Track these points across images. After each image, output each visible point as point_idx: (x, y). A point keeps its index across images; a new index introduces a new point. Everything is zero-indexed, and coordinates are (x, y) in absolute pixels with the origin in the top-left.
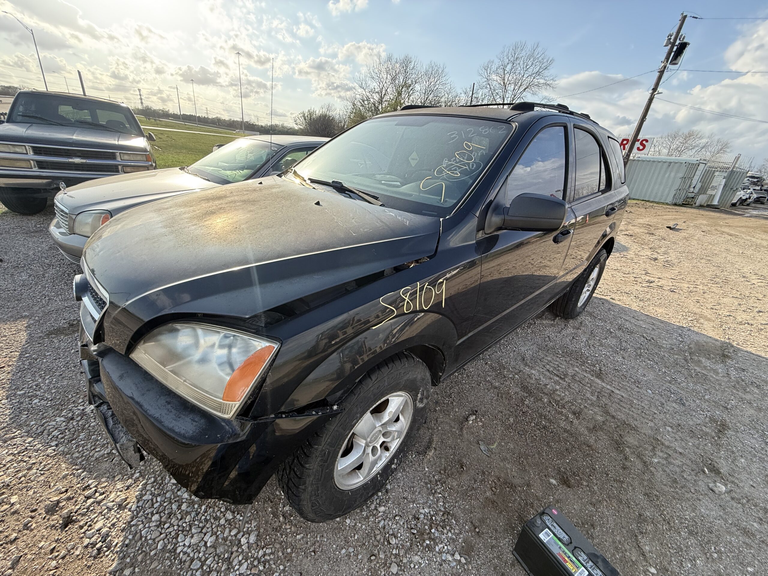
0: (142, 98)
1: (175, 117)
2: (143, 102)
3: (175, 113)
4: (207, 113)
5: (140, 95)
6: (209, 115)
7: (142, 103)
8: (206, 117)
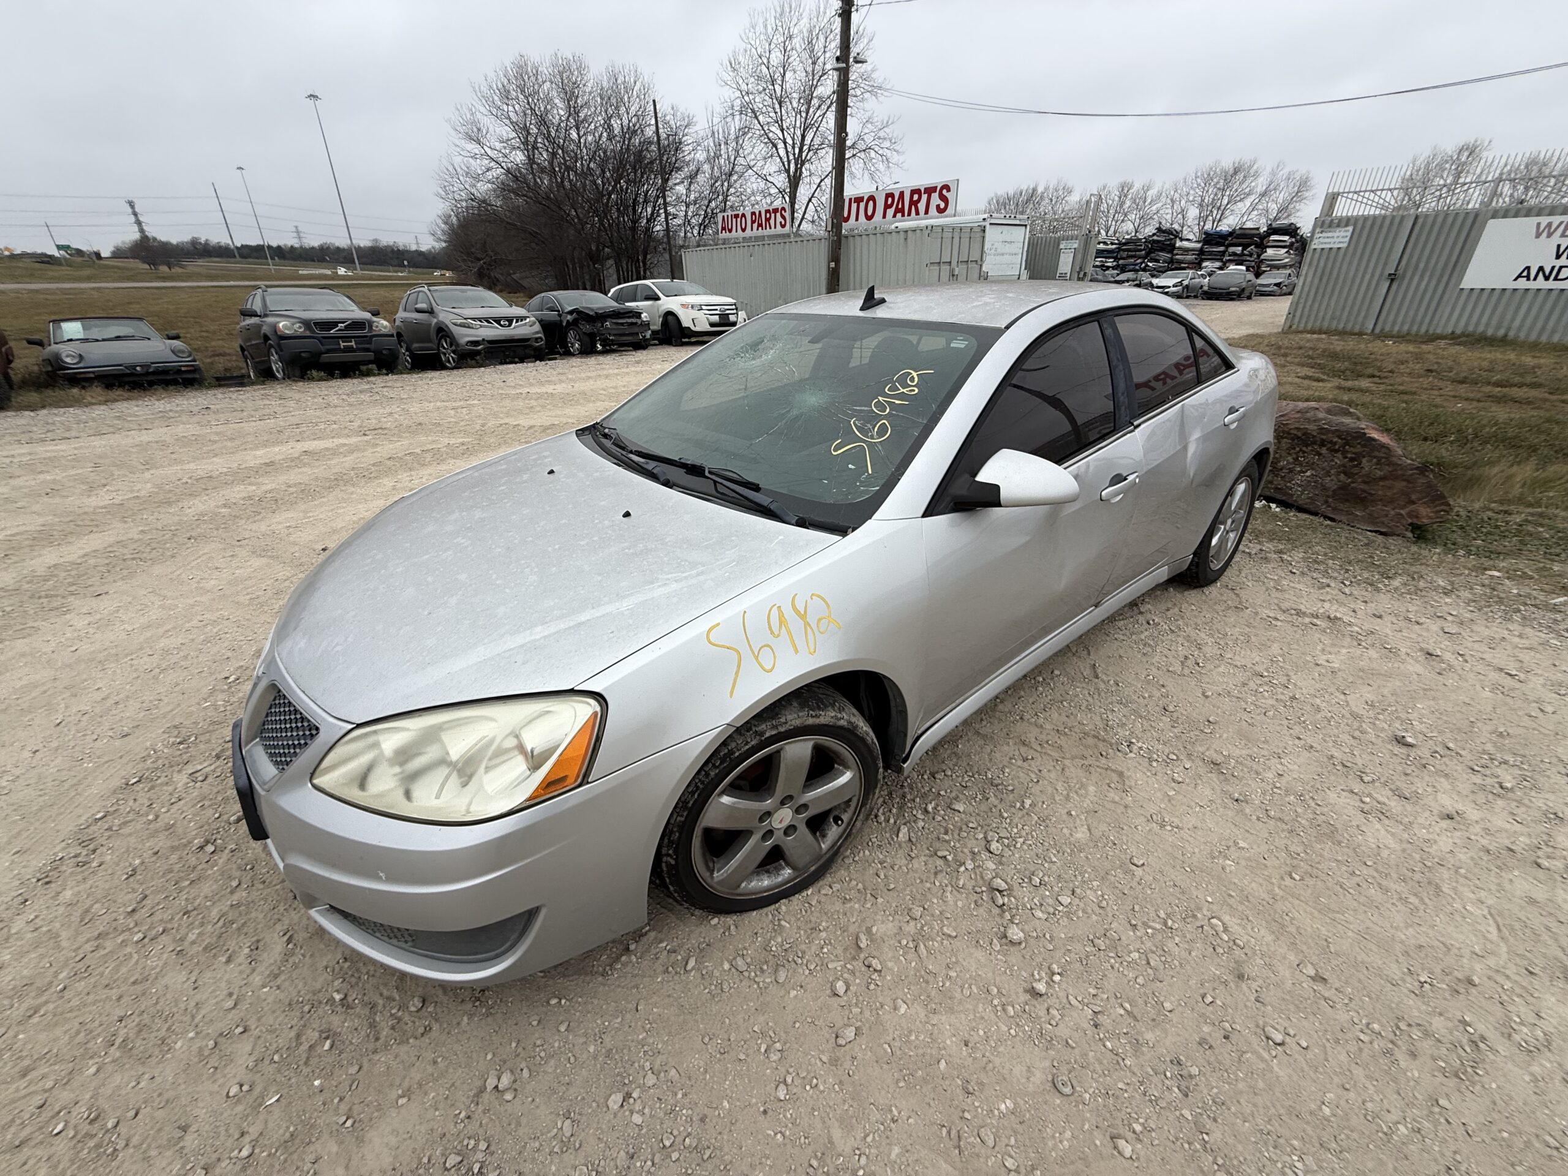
0: (141, 219)
1: (222, 252)
2: (145, 228)
3: (222, 244)
4: (300, 238)
5: (135, 214)
6: (304, 240)
7: (142, 231)
8: (297, 246)
